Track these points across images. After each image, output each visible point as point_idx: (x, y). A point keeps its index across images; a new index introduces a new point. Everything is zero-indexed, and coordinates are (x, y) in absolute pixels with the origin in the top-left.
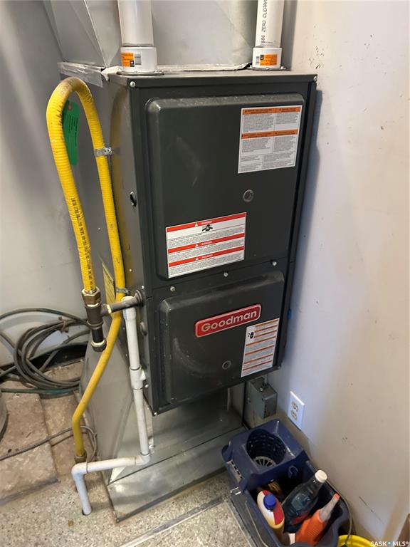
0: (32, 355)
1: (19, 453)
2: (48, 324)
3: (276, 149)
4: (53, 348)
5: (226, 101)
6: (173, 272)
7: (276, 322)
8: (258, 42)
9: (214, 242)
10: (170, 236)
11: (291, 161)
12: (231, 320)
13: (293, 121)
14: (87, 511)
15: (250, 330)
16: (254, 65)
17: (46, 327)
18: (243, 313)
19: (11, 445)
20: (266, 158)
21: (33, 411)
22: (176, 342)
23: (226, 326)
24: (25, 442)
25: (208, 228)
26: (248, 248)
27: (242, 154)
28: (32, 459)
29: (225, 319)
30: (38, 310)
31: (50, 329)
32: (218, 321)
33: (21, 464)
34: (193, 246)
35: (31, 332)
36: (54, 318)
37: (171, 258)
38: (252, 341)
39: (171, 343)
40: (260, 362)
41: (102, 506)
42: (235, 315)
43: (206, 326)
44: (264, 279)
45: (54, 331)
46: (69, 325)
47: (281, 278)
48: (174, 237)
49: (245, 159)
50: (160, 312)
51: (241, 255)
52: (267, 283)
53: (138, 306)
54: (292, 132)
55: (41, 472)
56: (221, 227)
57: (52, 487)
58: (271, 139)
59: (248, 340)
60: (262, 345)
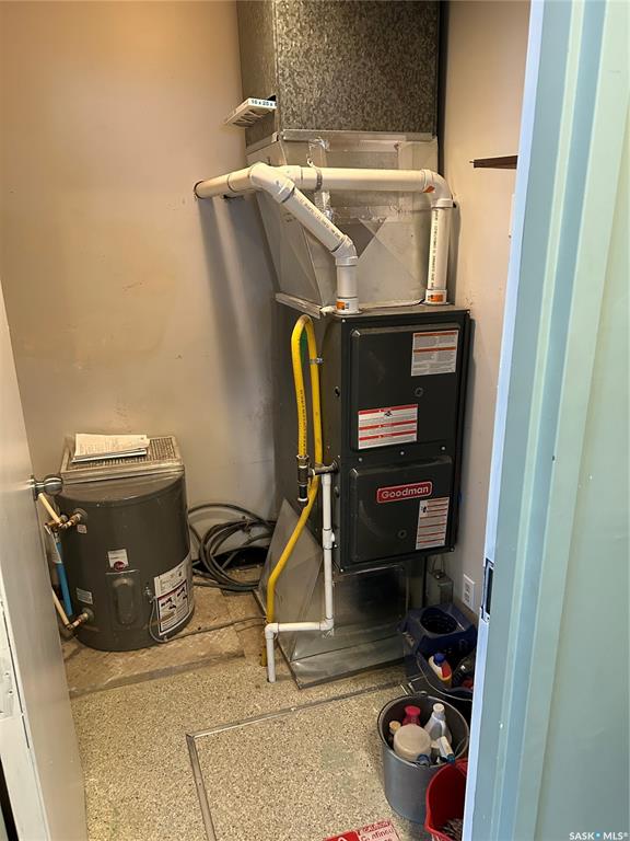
0: (214, 552)
1: (206, 631)
2: (233, 521)
3: (439, 360)
4: (233, 548)
5: (403, 329)
6: (362, 445)
7: (447, 501)
8: (429, 287)
9: (393, 424)
10: (361, 417)
11: (452, 368)
12: (407, 492)
13: (453, 341)
14: (272, 679)
15: (423, 504)
16: (426, 301)
17: (230, 525)
18: (417, 487)
19: (201, 624)
20: (432, 366)
21: (217, 600)
22: (361, 504)
23: (402, 496)
24: (213, 624)
25: (388, 414)
26: (419, 432)
27: (413, 363)
28: (220, 637)
29: (401, 490)
30: (227, 506)
31: (233, 527)
32: (395, 490)
33: (210, 639)
34: (377, 427)
35: (216, 528)
36: (240, 515)
37: (361, 434)
38: (424, 515)
39: (358, 504)
40: (433, 537)
41: (286, 678)
42: (409, 488)
43: (386, 494)
44: (434, 461)
45: (237, 530)
46: (253, 525)
47: (449, 460)
48: (364, 419)
49: (416, 367)
50: (350, 478)
51: (414, 438)
52: (437, 463)
53: (334, 473)
54: (452, 348)
55: (230, 646)
56: (398, 414)
57: (239, 660)
58: (436, 353)
59: (422, 514)
60: (434, 521)
